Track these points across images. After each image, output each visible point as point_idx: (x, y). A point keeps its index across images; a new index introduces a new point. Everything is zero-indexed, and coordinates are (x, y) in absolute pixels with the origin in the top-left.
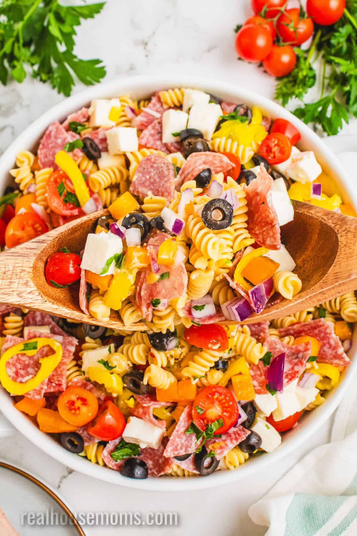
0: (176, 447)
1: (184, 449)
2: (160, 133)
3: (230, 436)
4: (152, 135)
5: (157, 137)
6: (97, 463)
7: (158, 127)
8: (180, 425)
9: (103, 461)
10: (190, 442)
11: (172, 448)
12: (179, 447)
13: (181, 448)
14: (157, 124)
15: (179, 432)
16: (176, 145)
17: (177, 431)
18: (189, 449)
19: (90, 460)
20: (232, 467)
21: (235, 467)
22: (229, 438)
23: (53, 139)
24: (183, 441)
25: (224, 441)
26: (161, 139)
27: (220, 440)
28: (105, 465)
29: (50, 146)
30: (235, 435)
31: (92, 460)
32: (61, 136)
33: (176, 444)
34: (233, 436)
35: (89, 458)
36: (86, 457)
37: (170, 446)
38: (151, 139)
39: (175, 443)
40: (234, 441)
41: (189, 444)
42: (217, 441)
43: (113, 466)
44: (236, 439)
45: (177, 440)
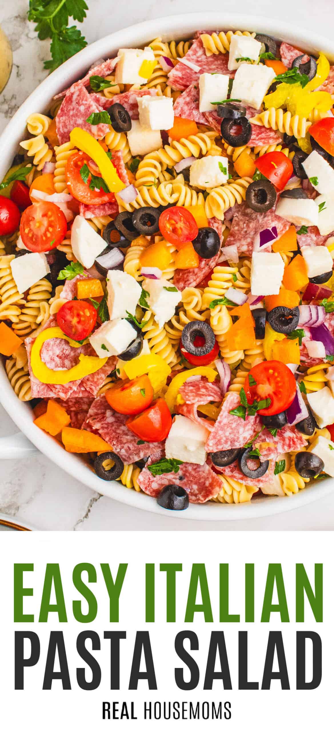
0: (219, 441)
1: (229, 443)
2: (196, 100)
3: (284, 439)
4: (187, 104)
5: (193, 105)
6: (133, 488)
7: (194, 92)
8: (222, 415)
9: (140, 488)
10: (237, 435)
11: (215, 442)
12: (223, 441)
13: (226, 442)
14: (192, 89)
15: (222, 424)
16: (215, 114)
17: (220, 422)
18: (236, 443)
19: (125, 486)
20: (289, 493)
21: (293, 493)
22: (282, 442)
23: (74, 103)
24: (227, 434)
25: (276, 443)
26: (197, 108)
27: (272, 441)
28: (141, 491)
29: (71, 113)
30: (290, 441)
31: (127, 486)
32: (84, 102)
33: (219, 438)
34: (287, 441)
35: (124, 483)
36: (120, 482)
37: (212, 439)
38: (186, 108)
39: (217, 435)
40: (286, 448)
41: (236, 438)
42: (267, 440)
43: (151, 493)
44: (289, 446)
45: (220, 432)
